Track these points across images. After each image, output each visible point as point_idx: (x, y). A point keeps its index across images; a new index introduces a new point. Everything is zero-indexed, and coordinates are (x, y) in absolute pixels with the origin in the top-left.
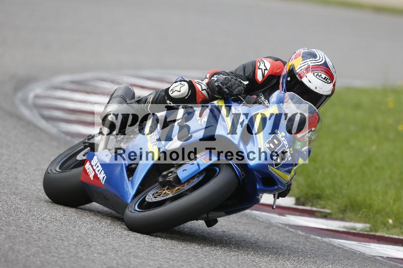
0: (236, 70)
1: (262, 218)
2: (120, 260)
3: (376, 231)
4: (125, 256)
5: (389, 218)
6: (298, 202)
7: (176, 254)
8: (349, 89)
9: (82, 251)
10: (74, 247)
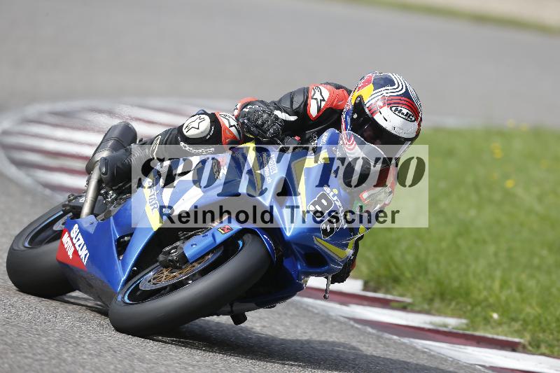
0: (280, 100)
1: (317, 309)
2: (119, 364)
3: (475, 330)
4: (126, 358)
5: (494, 311)
6: (366, 287)
7: (197, 357)
8: (437, 130)
9: (67, 351)
10: (56, 344)
